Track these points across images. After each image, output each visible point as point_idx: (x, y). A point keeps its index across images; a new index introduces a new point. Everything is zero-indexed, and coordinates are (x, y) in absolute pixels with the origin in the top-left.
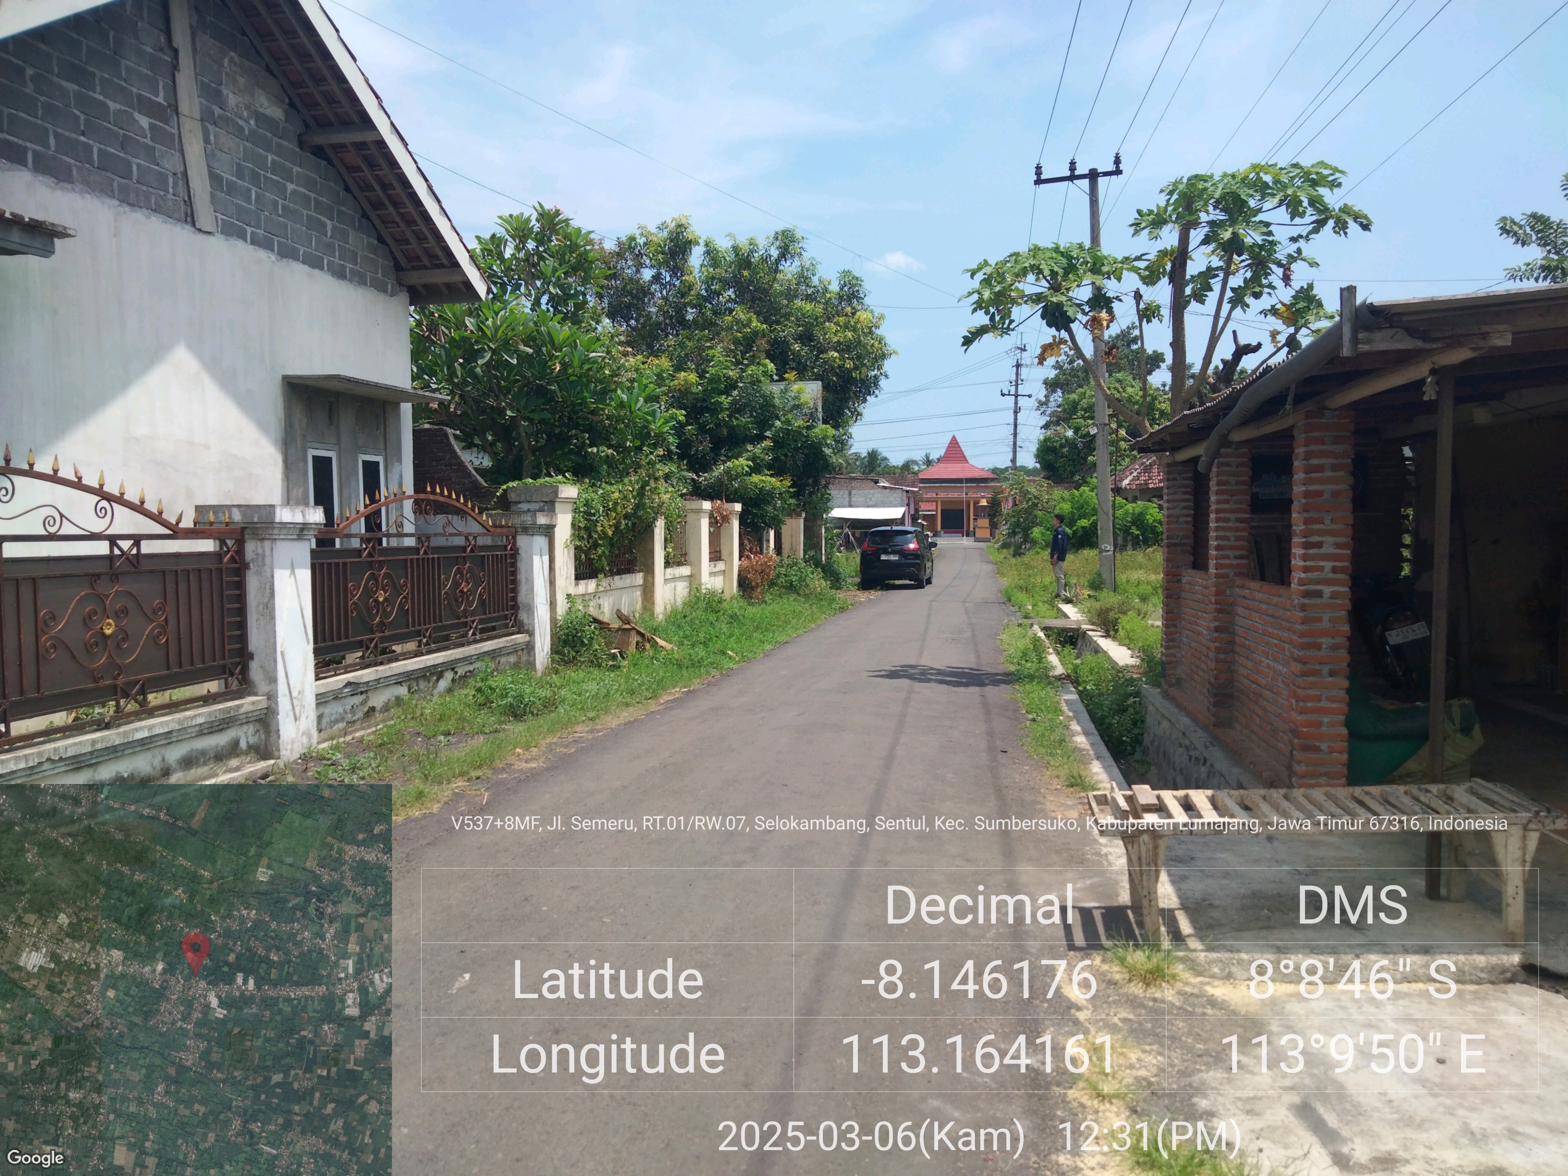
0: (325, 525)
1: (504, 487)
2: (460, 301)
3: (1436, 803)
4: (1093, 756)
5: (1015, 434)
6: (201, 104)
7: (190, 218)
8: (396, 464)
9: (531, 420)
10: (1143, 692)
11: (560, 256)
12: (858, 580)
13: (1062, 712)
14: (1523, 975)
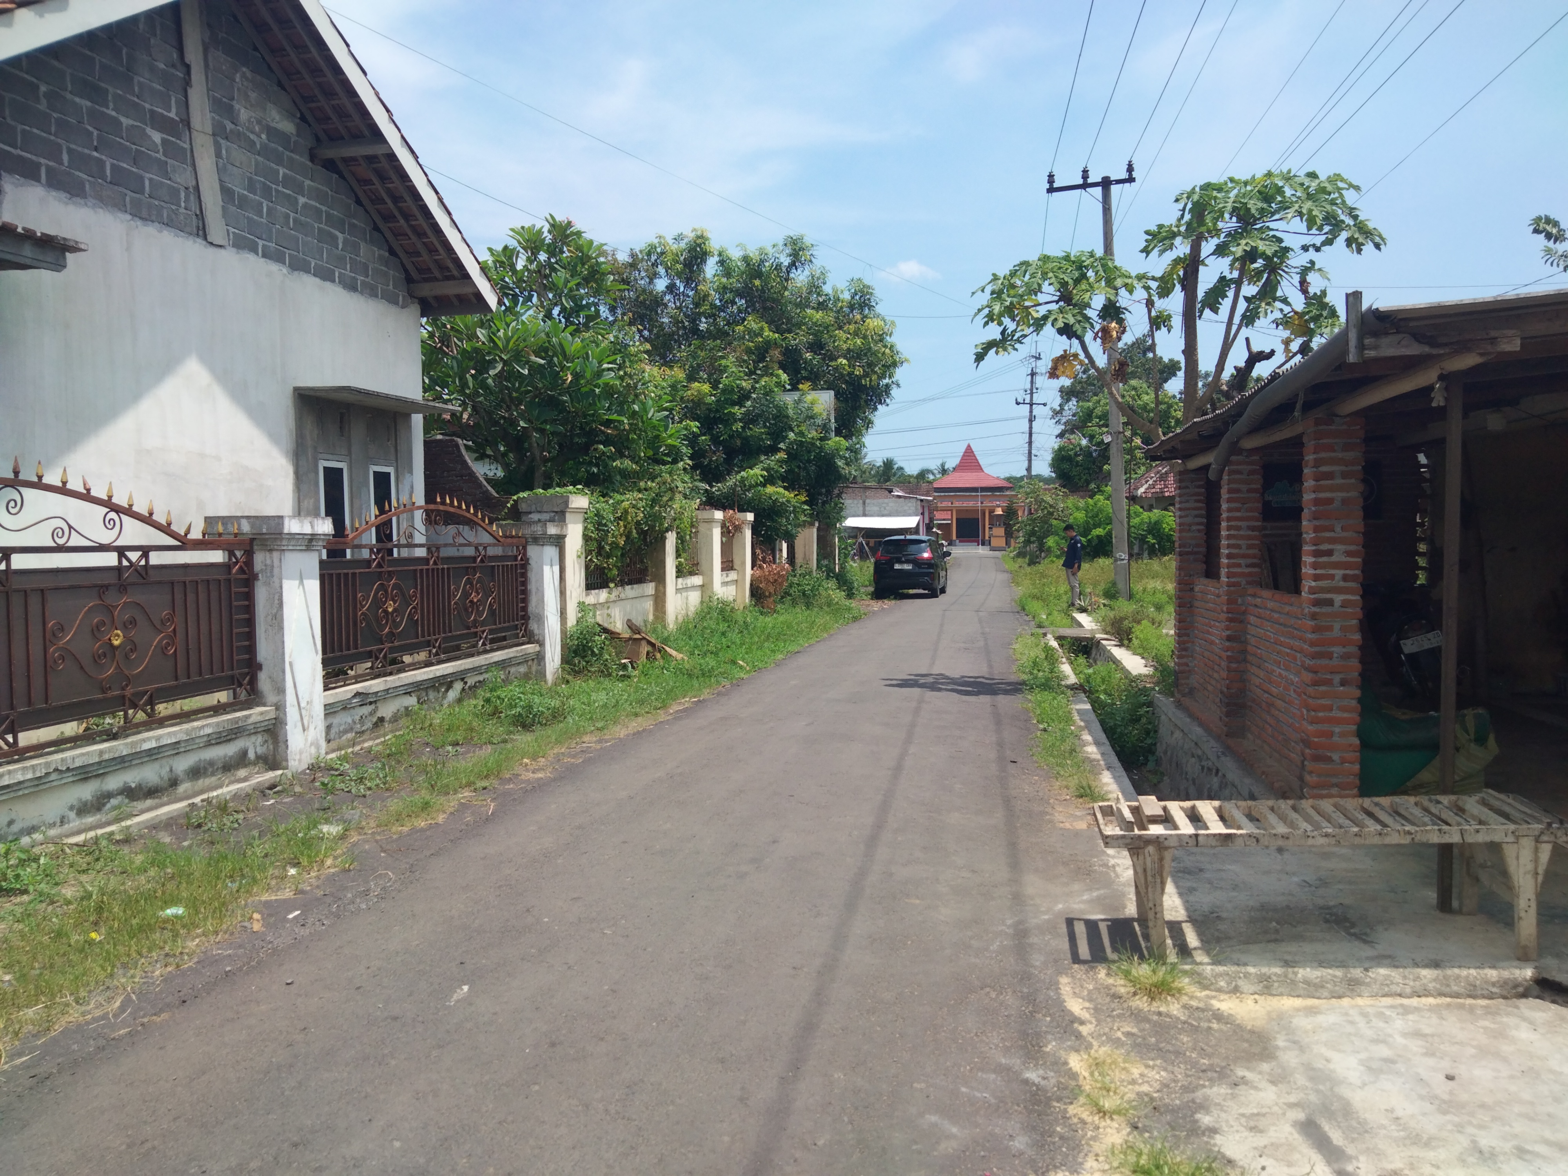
0: (334, 536)
1: (515, 498)
2: (472, 313)
3: (1447, 815)
4: (1104, 767)
5: (1030, 443)
6: (213, 119)
7: (201, 232)
8: (407, 475)
9: (542, 431)
10: (1155, 701)
11: (572, 268)
12: (871, 589)
13: (1074, 724)
14: (1536, 990)
